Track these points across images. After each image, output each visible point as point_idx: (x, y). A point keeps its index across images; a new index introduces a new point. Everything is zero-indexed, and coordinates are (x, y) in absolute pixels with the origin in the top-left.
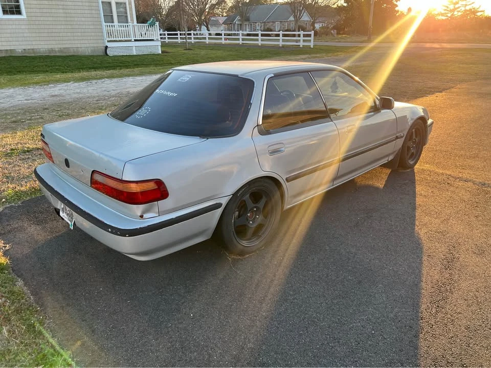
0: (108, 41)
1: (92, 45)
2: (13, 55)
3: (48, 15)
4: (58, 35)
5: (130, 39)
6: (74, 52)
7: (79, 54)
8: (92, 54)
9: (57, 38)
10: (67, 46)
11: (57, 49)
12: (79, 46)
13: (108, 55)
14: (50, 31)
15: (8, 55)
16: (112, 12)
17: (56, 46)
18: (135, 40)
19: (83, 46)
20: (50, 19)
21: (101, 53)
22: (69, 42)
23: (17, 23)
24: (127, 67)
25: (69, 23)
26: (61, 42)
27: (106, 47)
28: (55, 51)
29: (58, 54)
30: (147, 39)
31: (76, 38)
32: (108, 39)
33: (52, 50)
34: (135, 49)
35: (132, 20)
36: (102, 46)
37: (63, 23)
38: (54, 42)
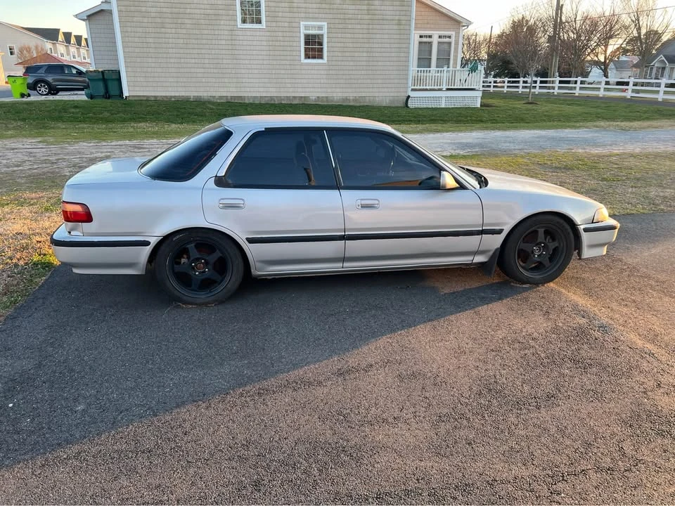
0: (413, 90)
1: (392, 94)
2: (306, 103)
3: (349, 59)
4: (356, 81)
5: (441, 87)
6: (370, 101)
7: (375, 104)
8: (389, 105)
9: (354, 86)
10: (363, 95)
11: (351, 98)
12: (377, 95)
13: (408, 107)
14: (348, 77)
15: (301, 102)
16: (430, 54)
17: (351, 95)
18: (448, 89)
19: (381, 94)
20: (352, 63)
21: (401, 104)
22: (366, 90)
23: (316, 67)
24: (418, 122)
25: (370, 68)
26: (358, 90)
27: (409, 97)
28: (349, 100)
29: (352, 104)
30: (467, 87)
31: (375, 86)
32: (413, 87)
33: (347, 99)
34: (444, 100)
35: (455, 63)
36: (403, 96)
37: (365, 68)
38: (350, 90)
